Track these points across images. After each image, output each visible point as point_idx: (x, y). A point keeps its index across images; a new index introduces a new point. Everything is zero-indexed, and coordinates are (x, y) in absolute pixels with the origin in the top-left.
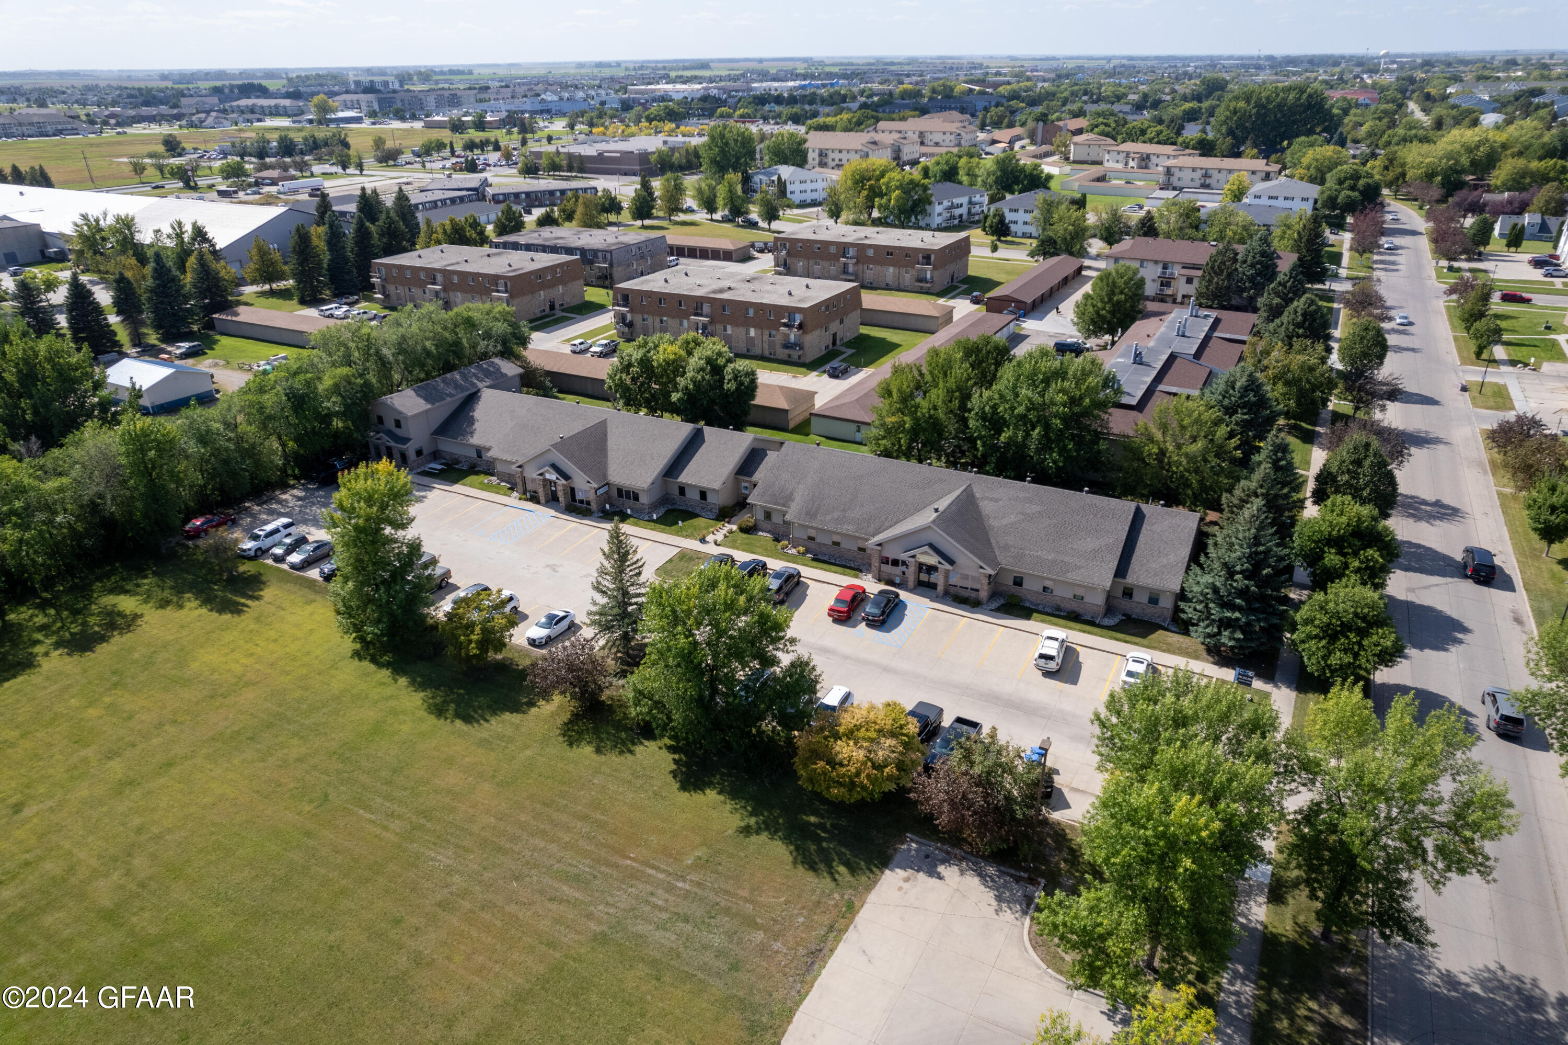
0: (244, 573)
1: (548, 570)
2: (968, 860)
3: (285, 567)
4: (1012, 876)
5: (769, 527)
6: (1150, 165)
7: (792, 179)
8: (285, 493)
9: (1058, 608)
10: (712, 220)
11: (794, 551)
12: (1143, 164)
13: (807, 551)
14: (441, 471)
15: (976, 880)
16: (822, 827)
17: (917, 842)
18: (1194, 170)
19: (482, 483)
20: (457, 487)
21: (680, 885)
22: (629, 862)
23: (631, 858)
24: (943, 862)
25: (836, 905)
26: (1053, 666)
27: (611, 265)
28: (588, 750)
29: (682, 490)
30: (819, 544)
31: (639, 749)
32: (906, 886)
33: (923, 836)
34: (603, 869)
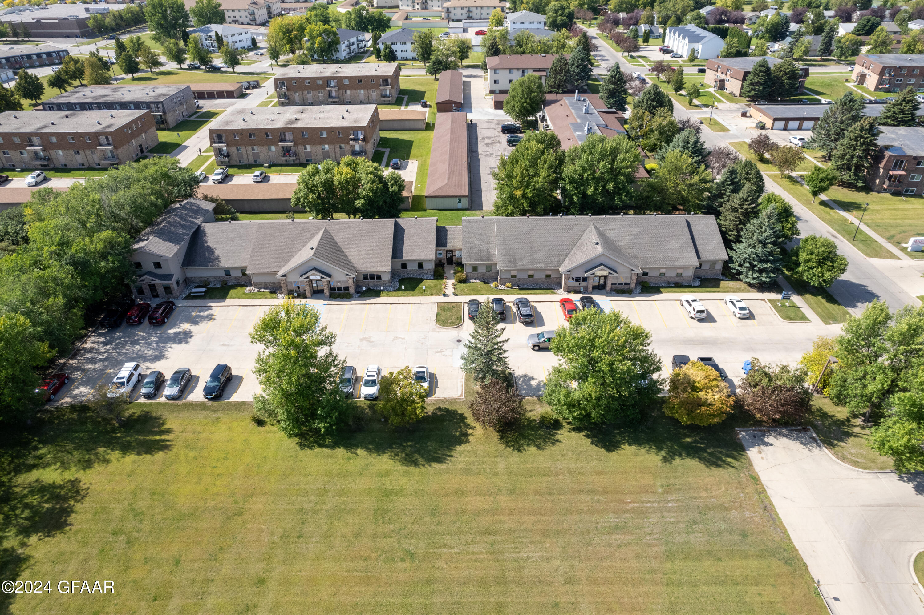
0: (131, 416)
1: (364, 342)
2: (772, 431)
3: (163, 400)
4: (795, 430)
5: (476, 275)
6: (428, 6)
7: (224, 33)
8: (85, 342)
9: (669, 283)
11: (503, 287)
12: (424, 6)
13: (513, 285)
14: (205, 292)
15: (785, 439)
16: (695, 441)
17: (743, 431)
18: (462, 8)
19: (245, 294)
20: (228, 302)
21: (670, 505)
22: (631, 505)
23: (630, 503)
24: (764, 436)
25: (748, 480)
26: (704, 315)
28: (533, 449)
29: (404, 266)
30: (519, 279)
31: (559, 437)
32: (763, 455)
33: (743, 427)
34: (624, 516)
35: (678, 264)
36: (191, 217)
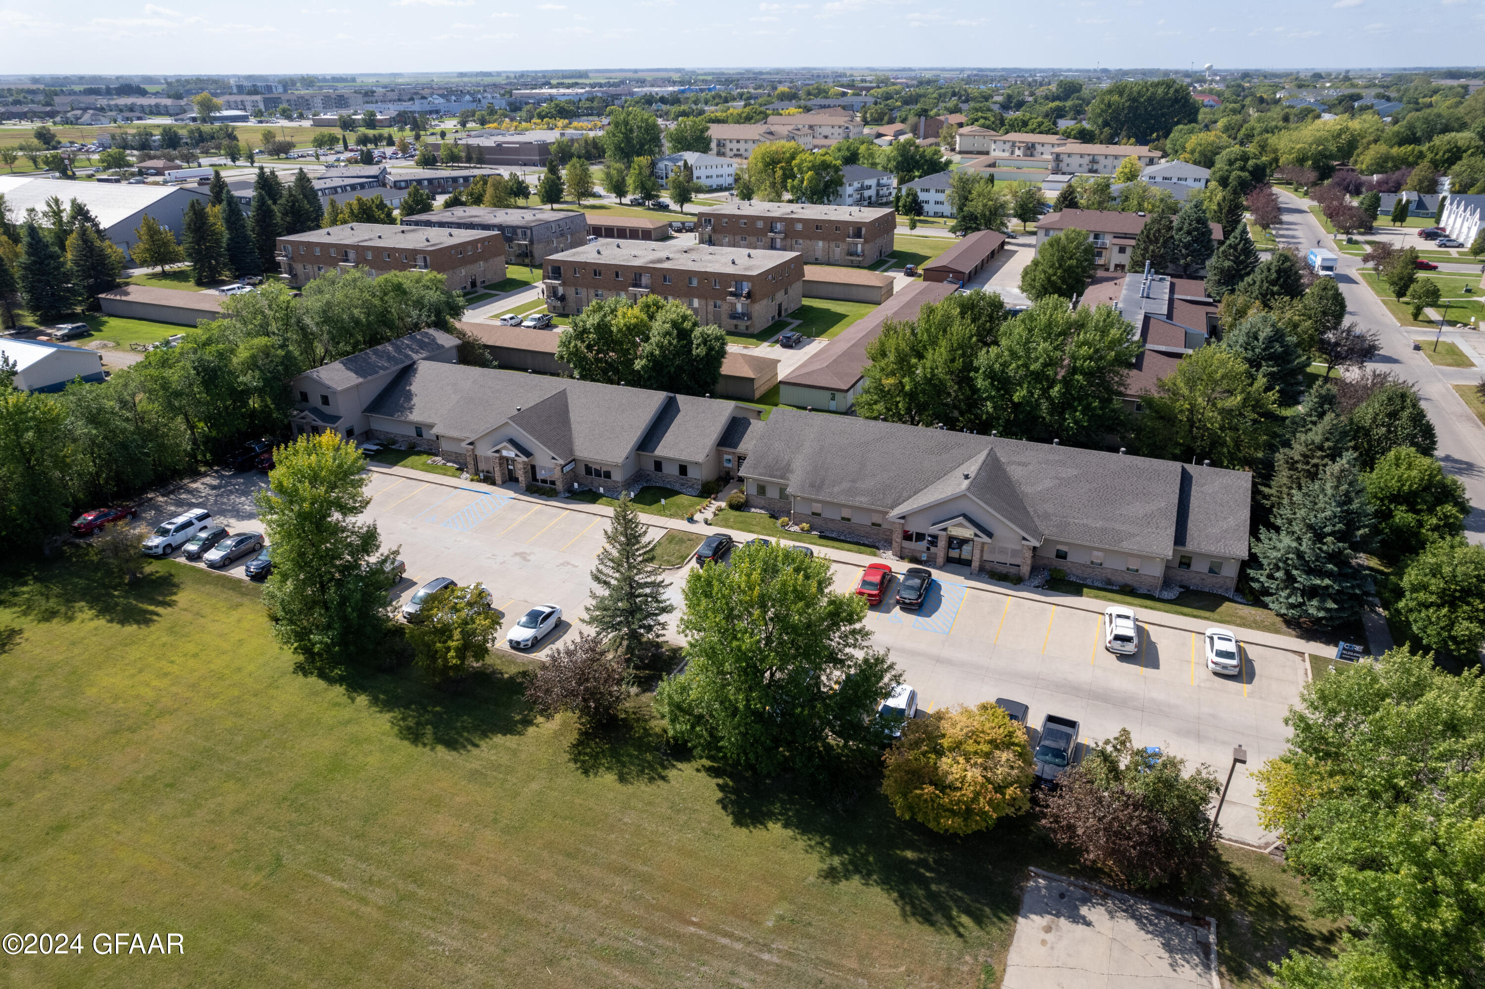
0: (151, 574)
1: (518, 558)
2: (1113, 898)
3: (202, 565)
4: (1172, 915)
5: (763, 503)
6: (1035, 153)
7: (698, 164)
8: (195, 481)
9: (1109, 582)
10: (621, 204)
11: (796, 528)
12: (1029, 152)
13: (812, 528)
14: (376, 451)
15: (1132, 923)
16: (923, 863)
17: (1044, 878)
18: (1082, 156)
19: (424, 464)
20: (397, 470)
21: (766, 957)
22: (692, 929)
23: (694, 924)
24: (1085, 901)
25: (972, 972)
26: (1130, 648)
27: (532, 242)
28: (609, 778)
29: (658, 465)
30: (825, 519)
31: (672, 773)
32: (1049, 937)
33: (1050, 869)
34: (661, 941)
35: (1127, 546)
36: (412, 350)
